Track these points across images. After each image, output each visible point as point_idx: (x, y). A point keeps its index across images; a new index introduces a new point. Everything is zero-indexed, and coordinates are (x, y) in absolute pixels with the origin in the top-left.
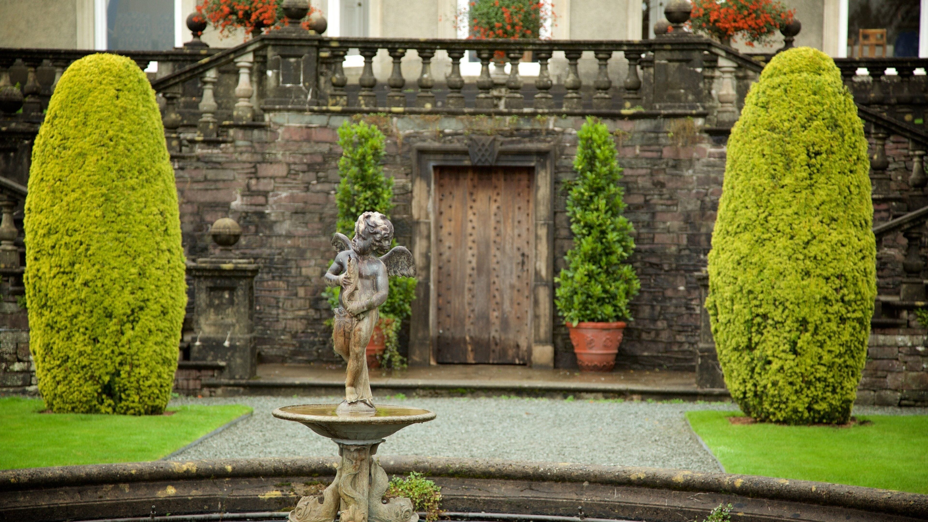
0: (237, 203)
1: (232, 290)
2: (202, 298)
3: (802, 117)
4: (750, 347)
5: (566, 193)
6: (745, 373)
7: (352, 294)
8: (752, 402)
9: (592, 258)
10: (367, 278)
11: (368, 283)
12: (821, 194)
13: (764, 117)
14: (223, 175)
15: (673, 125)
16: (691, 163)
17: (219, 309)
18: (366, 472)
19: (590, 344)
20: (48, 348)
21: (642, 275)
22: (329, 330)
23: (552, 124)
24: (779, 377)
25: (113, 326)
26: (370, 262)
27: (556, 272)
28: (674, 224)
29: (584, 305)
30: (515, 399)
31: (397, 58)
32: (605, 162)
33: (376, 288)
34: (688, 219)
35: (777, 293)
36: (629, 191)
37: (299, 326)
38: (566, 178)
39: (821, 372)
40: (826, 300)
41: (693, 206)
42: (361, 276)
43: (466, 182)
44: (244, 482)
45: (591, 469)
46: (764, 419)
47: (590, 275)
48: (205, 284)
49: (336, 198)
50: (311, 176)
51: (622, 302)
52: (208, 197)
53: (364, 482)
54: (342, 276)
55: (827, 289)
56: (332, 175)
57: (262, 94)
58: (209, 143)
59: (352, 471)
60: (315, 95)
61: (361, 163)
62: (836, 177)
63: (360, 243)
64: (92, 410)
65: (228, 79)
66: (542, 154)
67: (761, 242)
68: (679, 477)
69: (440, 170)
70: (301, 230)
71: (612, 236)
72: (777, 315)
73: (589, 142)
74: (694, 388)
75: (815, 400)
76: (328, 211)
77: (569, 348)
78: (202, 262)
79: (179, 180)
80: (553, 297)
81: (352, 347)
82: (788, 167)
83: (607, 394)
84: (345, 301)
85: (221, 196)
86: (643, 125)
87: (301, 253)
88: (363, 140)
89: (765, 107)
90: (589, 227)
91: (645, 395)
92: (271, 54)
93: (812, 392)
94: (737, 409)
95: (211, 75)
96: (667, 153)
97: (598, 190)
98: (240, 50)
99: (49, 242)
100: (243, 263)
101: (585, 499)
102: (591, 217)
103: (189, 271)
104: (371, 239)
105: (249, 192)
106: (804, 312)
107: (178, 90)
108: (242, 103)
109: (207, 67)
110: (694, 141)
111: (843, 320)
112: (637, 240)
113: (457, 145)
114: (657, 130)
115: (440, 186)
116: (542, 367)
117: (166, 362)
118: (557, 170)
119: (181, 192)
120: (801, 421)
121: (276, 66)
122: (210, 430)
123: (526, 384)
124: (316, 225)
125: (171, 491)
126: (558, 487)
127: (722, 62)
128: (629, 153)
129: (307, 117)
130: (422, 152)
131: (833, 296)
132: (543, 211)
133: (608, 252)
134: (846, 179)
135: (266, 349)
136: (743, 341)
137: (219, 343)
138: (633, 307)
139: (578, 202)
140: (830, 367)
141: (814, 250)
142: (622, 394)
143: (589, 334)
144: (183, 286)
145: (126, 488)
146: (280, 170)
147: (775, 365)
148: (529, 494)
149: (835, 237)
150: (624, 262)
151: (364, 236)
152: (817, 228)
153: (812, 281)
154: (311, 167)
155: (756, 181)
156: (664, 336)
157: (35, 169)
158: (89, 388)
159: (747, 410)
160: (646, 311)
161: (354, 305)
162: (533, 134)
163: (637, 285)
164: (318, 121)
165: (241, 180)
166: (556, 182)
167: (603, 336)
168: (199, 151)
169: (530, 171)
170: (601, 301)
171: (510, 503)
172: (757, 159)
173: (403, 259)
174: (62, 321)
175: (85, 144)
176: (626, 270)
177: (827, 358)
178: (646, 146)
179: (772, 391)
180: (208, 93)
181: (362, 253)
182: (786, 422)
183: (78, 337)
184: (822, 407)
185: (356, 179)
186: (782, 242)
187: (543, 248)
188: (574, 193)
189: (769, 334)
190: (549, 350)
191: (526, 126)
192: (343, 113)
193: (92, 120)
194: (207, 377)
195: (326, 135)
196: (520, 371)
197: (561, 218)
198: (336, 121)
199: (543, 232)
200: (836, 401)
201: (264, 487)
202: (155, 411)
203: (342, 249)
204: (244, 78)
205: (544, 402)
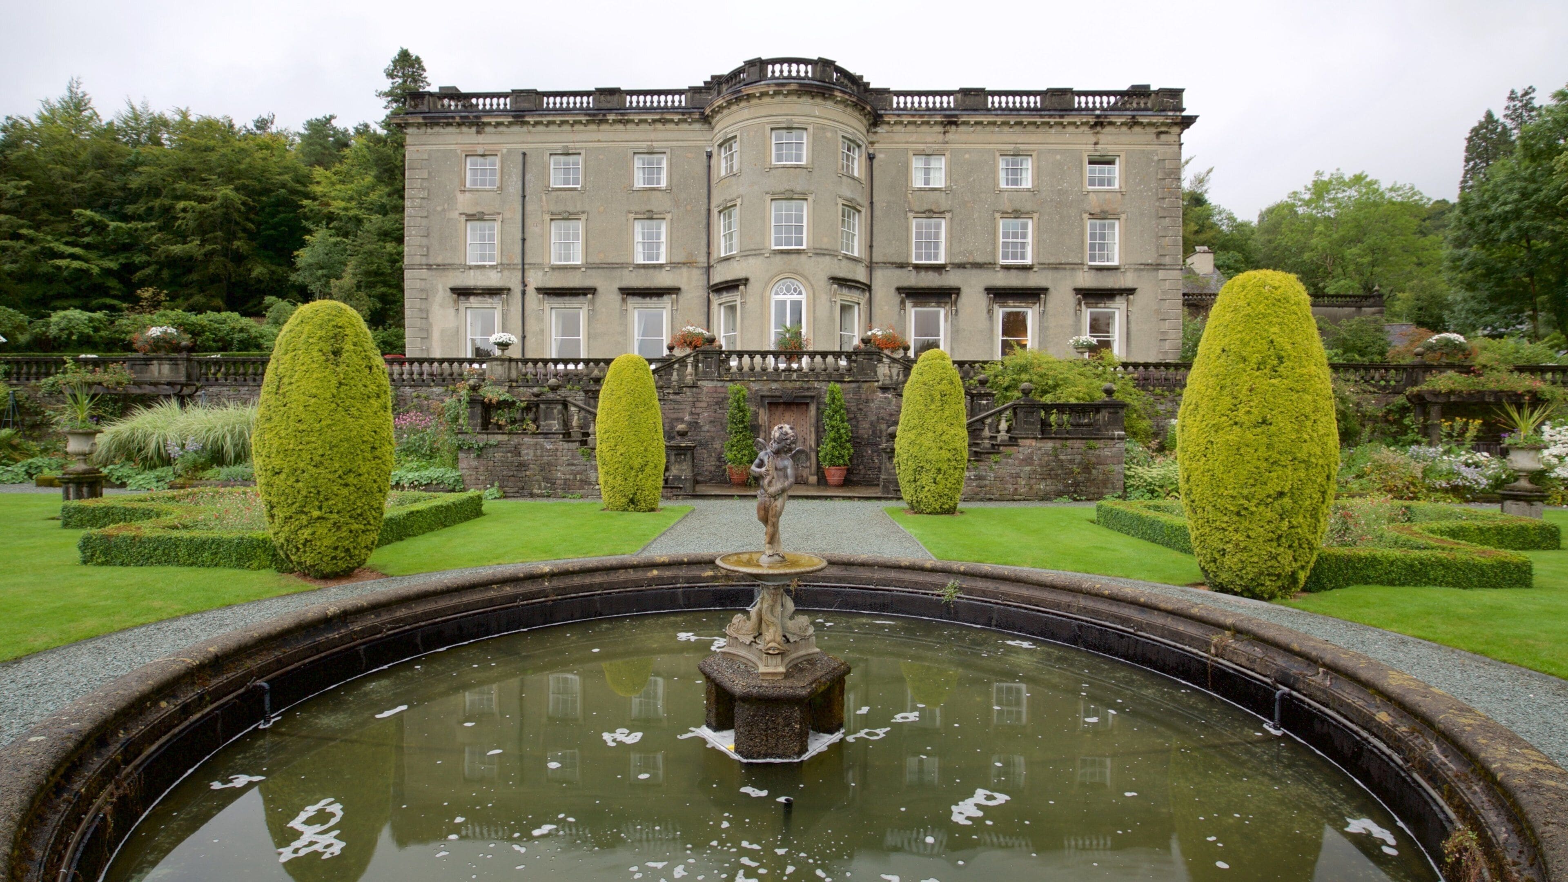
0: (687, 418)
1: (685, 455)
2: (673, 458)
3: (938, 379)
4: (915, 481)
5: (823, 413)
6: (912, 492)
7: (770, 482)
8: (915, 504)
9: (834, 440)
10: (781, 470)
11: (781, 473)
12: (947, 413)
13: (921, 379)
14: (681, 407)
15: (865, 386)
16: (873, 401)
17: (679, 463)
18: (779, 601)
19: (833, 475)
20: (606, 482)
21: (854, 447)
22: (725, 470)
23: (816, 385)
24: (928, 494)
25: (633, 473)
26: (782, 459)
27: (818, 445)
28: (866, 426)
29: (831, 460)
30: (805, 500)
31: (752, 358)
32: (839, 400)
33: (786, 477)
34: (872, 424)
35: (928, 457)
36: (848, 413)
37: (713, 468)
38: (822, 407)
39: (946, 491)
40: (949, 460)
41: (874, 418)
42: (776, 469)
43: (781, 409)
44: (694, 567)
45: (879, 559)
46: (921, 512)
47: (833, 447)
48: (674, 452)
49: (727, 416)
50: (717, 407)
51: (847, 458)
52: (675, 416)
53: (779, 609)
54: (763, 469)
55: (949, 455)
56: (726, 406)
57: (696, 375)
58: (675, 394)
59: (770, 602)
60: (719, 374)
61: (738, 401)
62: (953, 405)
63: (775, 446)
64: (625, 510)
65: (683, 369)
66: (812, 397)
67: (921, 434)
68: (928, 565)
69: (770, 404)
70: (713, 429)
71: (842, 431)
72: (928, 467)
73: (832, 392)
74: (879, 495)
75: (943, 503)
76: (724, 421)
77: (824, 477)
78: (673, 443)
79: (663, 409)
80: (817, 456)
81: (770, 518)
82: (932, 401)
83: (844, 498)
84: (766, 487)
85: (680, 415)
86: (854, 385)
87: (713, 439)
88: (739, 391)
89: (921, 374)
90: (833, 427)
91: (860, 498)
92: (701, 357)
93: (942, 500)
94: (907, 507)
95: (676, 366)
96: (863, 396)
97: (836, 412)
98: (688, 356)
99: (606, 436)
100: (690, 444)
101: (876, 576)
102: (834, 423)
103: (667, 447)
104: (783, 443)
105: (692, 414)
106: (940, 465)
107: (663, 372)
108: (689, 377)
109: (674, 363)
110: (874, 392)
111: (956, 468)
112: (852, 432)
113: (777, 394)
114: (859, 387)
115: (770, 410)
116: (813, 485)
117: (657, 488)
118: (818, 404)
119: (664, 414)
120: (937, 513)
121: (703, 362)
122: (676, 520)
123: (810, 494)
124: (719, 427)
125: (655, 572)
126: (861, 569)
127: (885, 360)
128: (848, 397)
129: (715, 383)
130: (762, 397)
131: (952, 458)
132: (813, 420)
133: (840, 437)
134: (957, 407)
135: (699, 478)
136: (912, 478)
137: (680, 477)
138: (850, 460)
139: (828, 417)
140: (950, 489)
141: (944, 438)
142: (850, 498)
143: (833, 472)
144: (664, 455)
145: (631, 571)
146: (704, 405)
147: (926, 489)
148: (845, 573)
149: (953, 432)
150: (847, 441)
151: (779, 441)
152: (945, 428)
153: (943, 452)
154: (717, 403)
155: (918, 407)
156: (863, 472)
157: (600, 404)
158: (624, 500)
159: (912, 508)
160: (855, 462)
161: (772, 490)
162: (809, 389)
163: (852, 451)
164: (720, 384)
165: (689, 409)
166: (818, 409)
167: (839, 473)
168: (671, 397)
169: (807, 404)
170: (838, 458)
171: (836, 578)
172: (918, 398)
173: (803, 456)
174: (612, 471)
175: (621, 393)
176: (848, 445)
177: (949, 485)
178: (855, 393)
179: (925, 500)
180: (675, 373)
181: (777, 453)
182: (930, 513)
183: (618, 478)
184: (946, 506)
185: (735, 408)
186: (930, 434)
187: (813, 436)
188: (826, 413)
189: (924, 475)
190: (815, 478)
191: (806, 386)
192: (730, 381)
193: (624, 383)
194: (675, 492)
195: (723, 390)
196: (804, 487)
197: (820, 424)
198: (727, 384)
199: (813, 429)
200: (952, 504)
201: (704, 570)
202: (652, 510)
203: (761, 450)
204: (689, 367)
205: (817, 501)
